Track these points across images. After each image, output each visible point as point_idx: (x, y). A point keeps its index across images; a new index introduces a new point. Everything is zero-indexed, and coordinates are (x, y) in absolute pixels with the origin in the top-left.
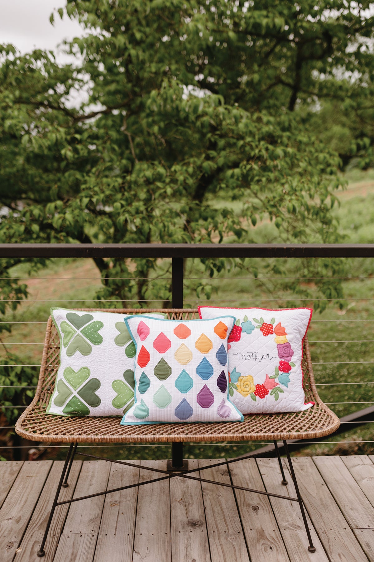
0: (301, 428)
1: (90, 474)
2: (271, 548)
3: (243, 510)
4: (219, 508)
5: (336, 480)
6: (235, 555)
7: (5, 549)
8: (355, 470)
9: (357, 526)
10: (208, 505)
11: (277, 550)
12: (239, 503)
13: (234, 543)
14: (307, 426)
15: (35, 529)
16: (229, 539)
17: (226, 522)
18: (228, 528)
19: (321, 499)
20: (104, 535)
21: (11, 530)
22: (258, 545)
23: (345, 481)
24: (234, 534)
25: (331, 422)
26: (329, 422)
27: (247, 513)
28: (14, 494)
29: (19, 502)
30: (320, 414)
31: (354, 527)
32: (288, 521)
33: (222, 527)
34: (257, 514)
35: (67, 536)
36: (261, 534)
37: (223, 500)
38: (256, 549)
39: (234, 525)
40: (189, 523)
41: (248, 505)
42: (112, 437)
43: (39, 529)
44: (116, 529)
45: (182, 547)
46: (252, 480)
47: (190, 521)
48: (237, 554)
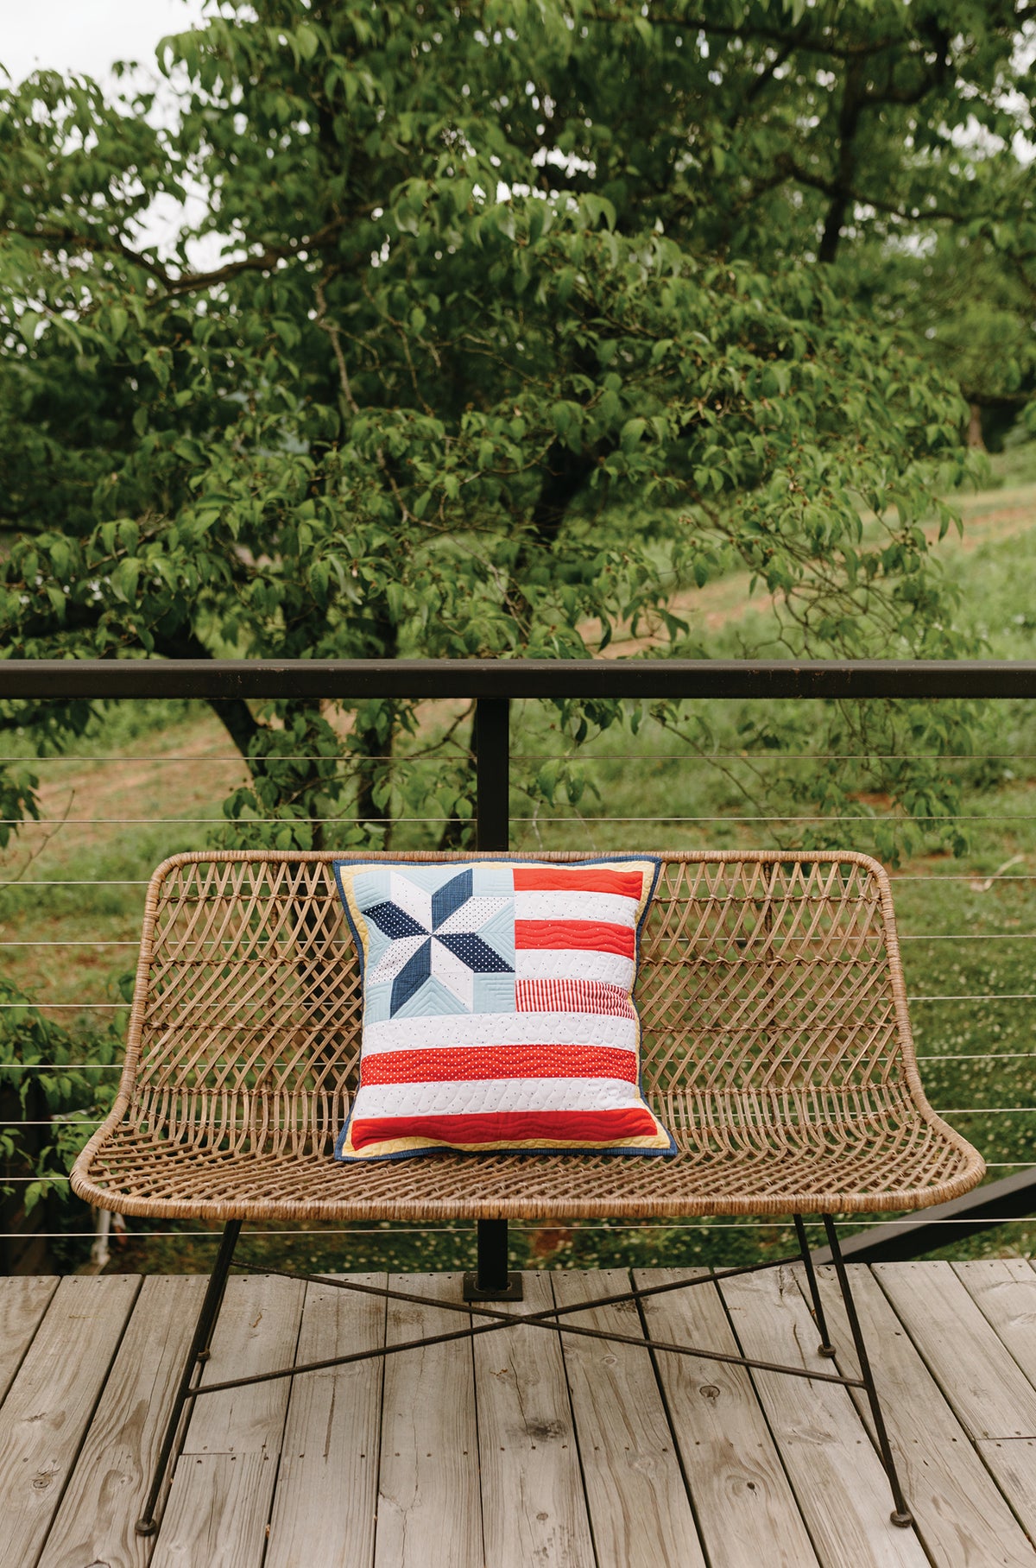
0: (875, 1184)
1: (249, 1308)
2: (751, 1486)
3: (677, 1396)
4: (610, 1391)
5: (935, 1322)
6: (654, 1502)
7: (31, 1489)
8: (988, 1298)
9: (986, 1434)
10: (578, 1384)
11: (768, 1492)
12: (665, 1379)
13: (650, 1476)
14: (892, 1177)
15: (106, 1443)
16: (636, 1465)
17: (628, 1425)
18: (634, 1439)
19: (892, 1370)
20: (296, 1457)
21: (42, 1445)
22: (715, 1479)
23: (959, 1324)
24: (652, 1454)
25: (960, 1166)
26: (955, 1168)
27: (686, 1403)
28: (39, 1359)
29: (56, 1376)
30: (931, 1147)
31: (978, 1435)
32: (799, 1423)
33: (620, 1440)
34: (714, 1405)
35: (195, 1459)
36: (725, 1454)
37: (619, 1372)
38: (711, 1489)
39: (650, 1432)
40: (528, 1427)
41: (691, 1384)
42: (344, 1204)
43: (119, 1442)
44: (328, 1442)
45: (509, 1486)
46: (703, 1323)
47: (531, 1422)
48: (660, 1500)
